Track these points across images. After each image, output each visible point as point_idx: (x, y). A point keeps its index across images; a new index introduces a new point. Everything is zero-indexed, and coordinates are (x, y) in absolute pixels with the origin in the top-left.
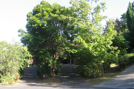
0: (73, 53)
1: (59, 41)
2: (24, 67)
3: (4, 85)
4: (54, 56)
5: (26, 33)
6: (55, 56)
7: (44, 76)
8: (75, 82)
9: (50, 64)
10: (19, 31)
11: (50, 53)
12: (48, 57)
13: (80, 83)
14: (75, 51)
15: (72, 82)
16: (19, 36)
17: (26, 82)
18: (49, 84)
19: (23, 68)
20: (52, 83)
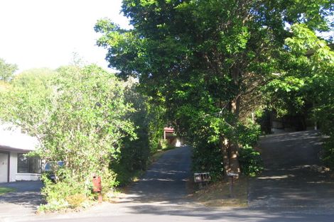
0: (288, 90)
1: (240, 49)
2: (118, 150)
3: (52, 210)
4: (233, 104)
5: (122, 31)
6: (237, 105)
7: (199, 178)
8: (305, 196)
9: (215, 134)
10: (98, 28)
11: (217, 97)
12: (207, 111)
13: (322, 200)
14: (297, 85)
15: (294, 197)
16: (100, 43)
17: (135, 200)
18: (210, 204)
19: (116, 153)
20: (219, 200)
